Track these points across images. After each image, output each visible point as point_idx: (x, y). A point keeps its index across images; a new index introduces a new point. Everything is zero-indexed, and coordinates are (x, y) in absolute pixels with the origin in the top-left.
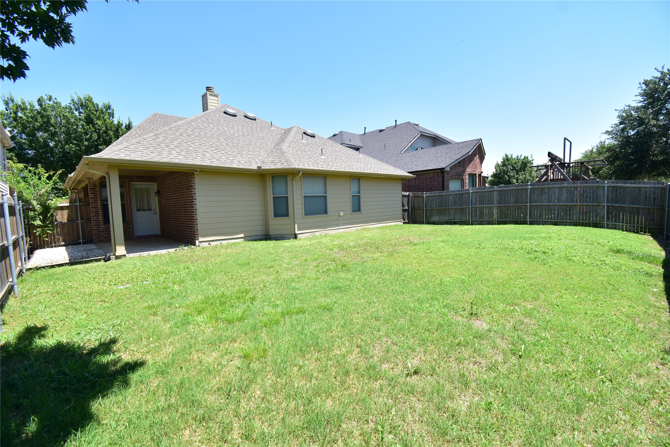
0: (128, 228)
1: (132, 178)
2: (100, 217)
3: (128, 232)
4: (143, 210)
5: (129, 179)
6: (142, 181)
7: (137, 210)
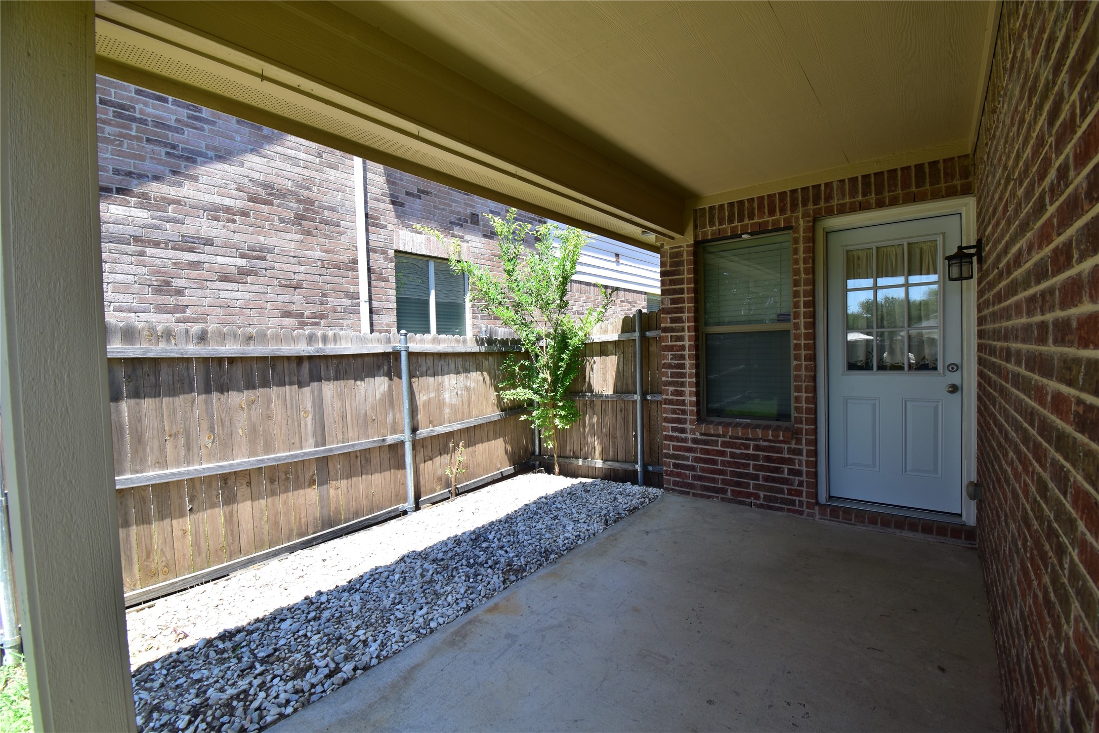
0: (790, 451)
1: (829, 198)
2: (687, 390)
3: (791, 472)
4: (882, 367)
5: (811, 207)
6: (880, 205)
7: (852, 366)
